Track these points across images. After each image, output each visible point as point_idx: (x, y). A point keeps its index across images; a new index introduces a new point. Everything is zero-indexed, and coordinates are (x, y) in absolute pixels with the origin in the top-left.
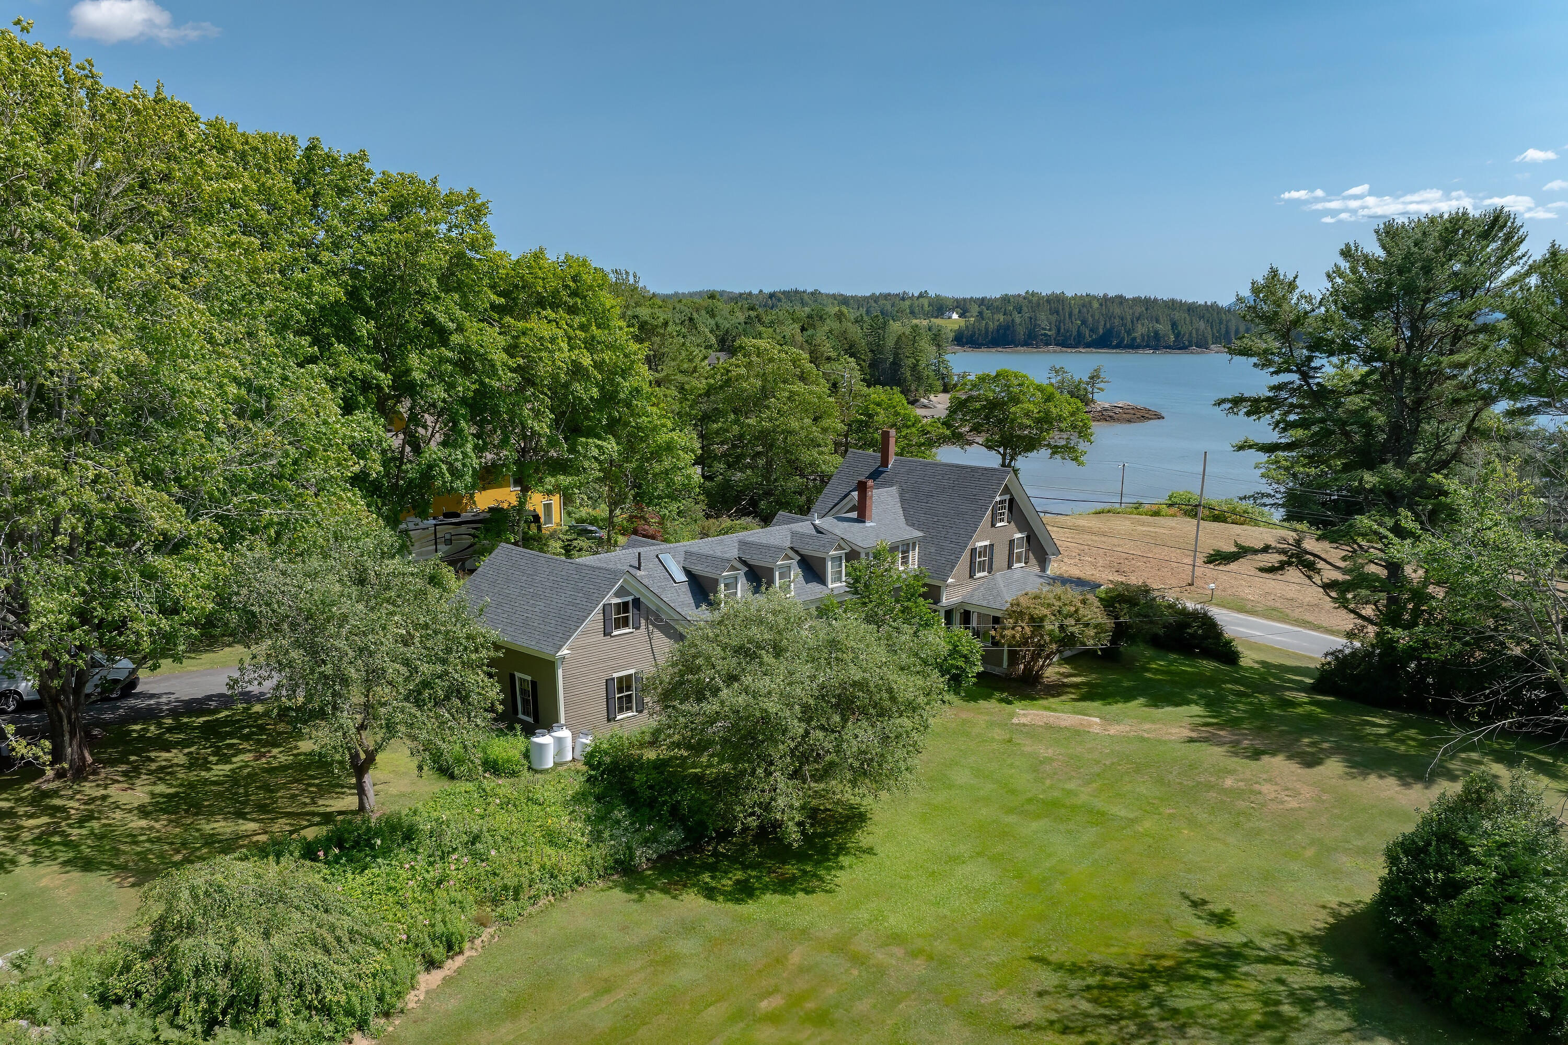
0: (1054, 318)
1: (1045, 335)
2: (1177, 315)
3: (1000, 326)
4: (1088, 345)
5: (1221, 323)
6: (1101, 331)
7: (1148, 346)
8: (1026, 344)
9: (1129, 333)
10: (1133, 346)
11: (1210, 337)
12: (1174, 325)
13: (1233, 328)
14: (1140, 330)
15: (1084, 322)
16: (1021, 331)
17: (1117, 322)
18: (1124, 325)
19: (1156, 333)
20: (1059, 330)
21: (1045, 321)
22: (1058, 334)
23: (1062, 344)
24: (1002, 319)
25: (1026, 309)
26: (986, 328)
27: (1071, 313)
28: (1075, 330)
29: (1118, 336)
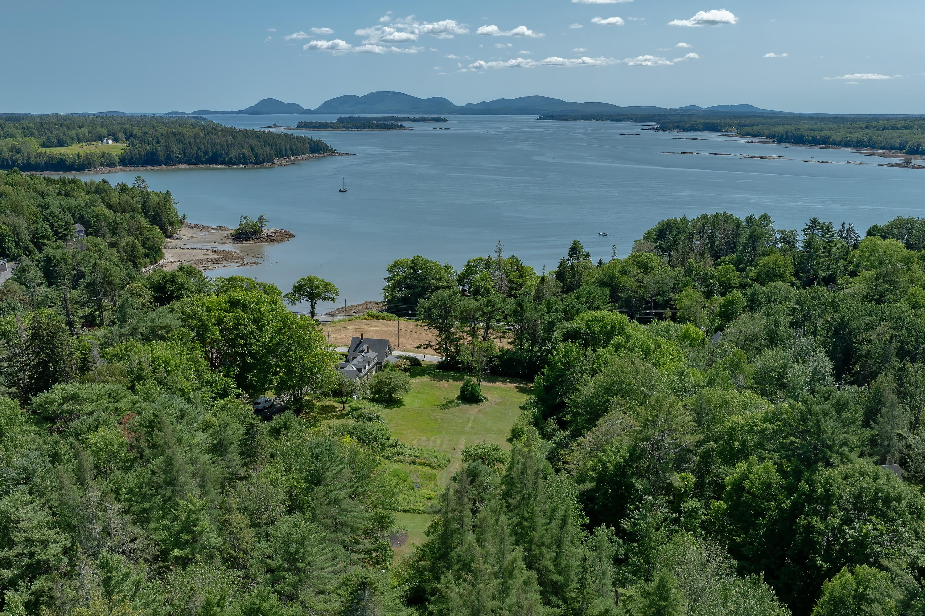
0: (180, 146)
1: (178, 157)
2: (254, 142)
3: (148, 153)
4: (204, 163)
5: (276, 145)
6: (210, 154)
7: (240, 163)
8: (166, 163)
9: (227, 154)
10: (231, 162)
11: (274, 156)
12: (252, 149)
13: (283, 148)
14: (234, 153)
15: (199, 149)
16: (162, 156)
17: (219, 147)
18: (224, 150)
19: (244, 154)
20: (184, 153)
21: (176, 150)
22: (185, 156)
23: (188, 162)
24: (148, 147)
25: (162, 141)
26: (139, 153)
27: (190, 142)
28: (194, 153)
29: (221, 156)
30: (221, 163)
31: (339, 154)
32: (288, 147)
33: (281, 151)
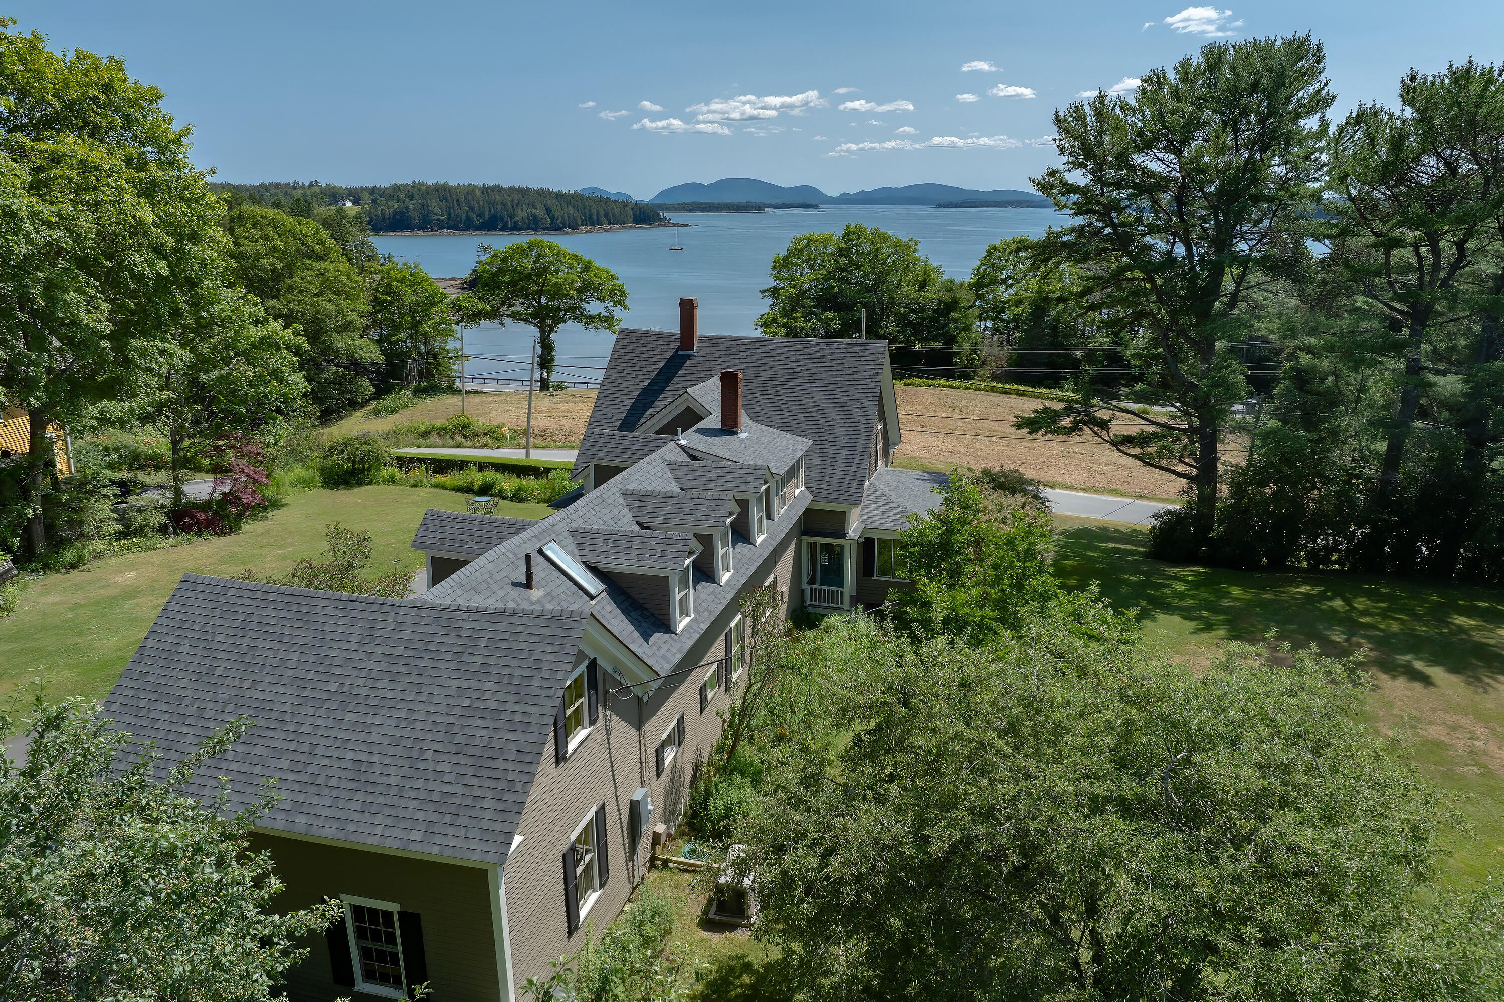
0: (443, 205)
1: (438, 220)
3: (395, 213)
4: (477, 229)
6: (487, 217)
7: (528, 229)
8: (419, 229)
11: (578, 220)
12: (548, 210)
14: (521, 215)
15: (471, 209)
16: (416, 216)
17: (499, 208)
18: (506, 211)
19: (535, 217)
20: (449, 214)
21: (436, 208)
22: (449, 219)
23: (454, 228)
24: (396, 205)
25: (417, 197)
26: (383, 214)
27: (458, 201)
28: (464, 216)
29: (502, 220)
30: (502, 230)
31: (674, 225)
32: (602, 213)
33: (591, 216)
